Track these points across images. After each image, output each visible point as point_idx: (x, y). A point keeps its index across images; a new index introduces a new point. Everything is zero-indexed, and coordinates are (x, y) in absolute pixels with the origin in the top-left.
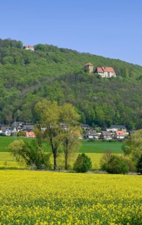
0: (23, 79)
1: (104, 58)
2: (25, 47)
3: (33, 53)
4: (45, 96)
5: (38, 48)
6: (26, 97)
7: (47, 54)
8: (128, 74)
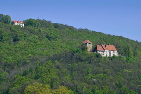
0: (10, 58)
1: (104, 35)
2: (13, 23)
3: (22, 29)
4: (37, 78)
5: (28, 23)
6: (14, 79)
7: (39, 31)
8: (132, 53)
